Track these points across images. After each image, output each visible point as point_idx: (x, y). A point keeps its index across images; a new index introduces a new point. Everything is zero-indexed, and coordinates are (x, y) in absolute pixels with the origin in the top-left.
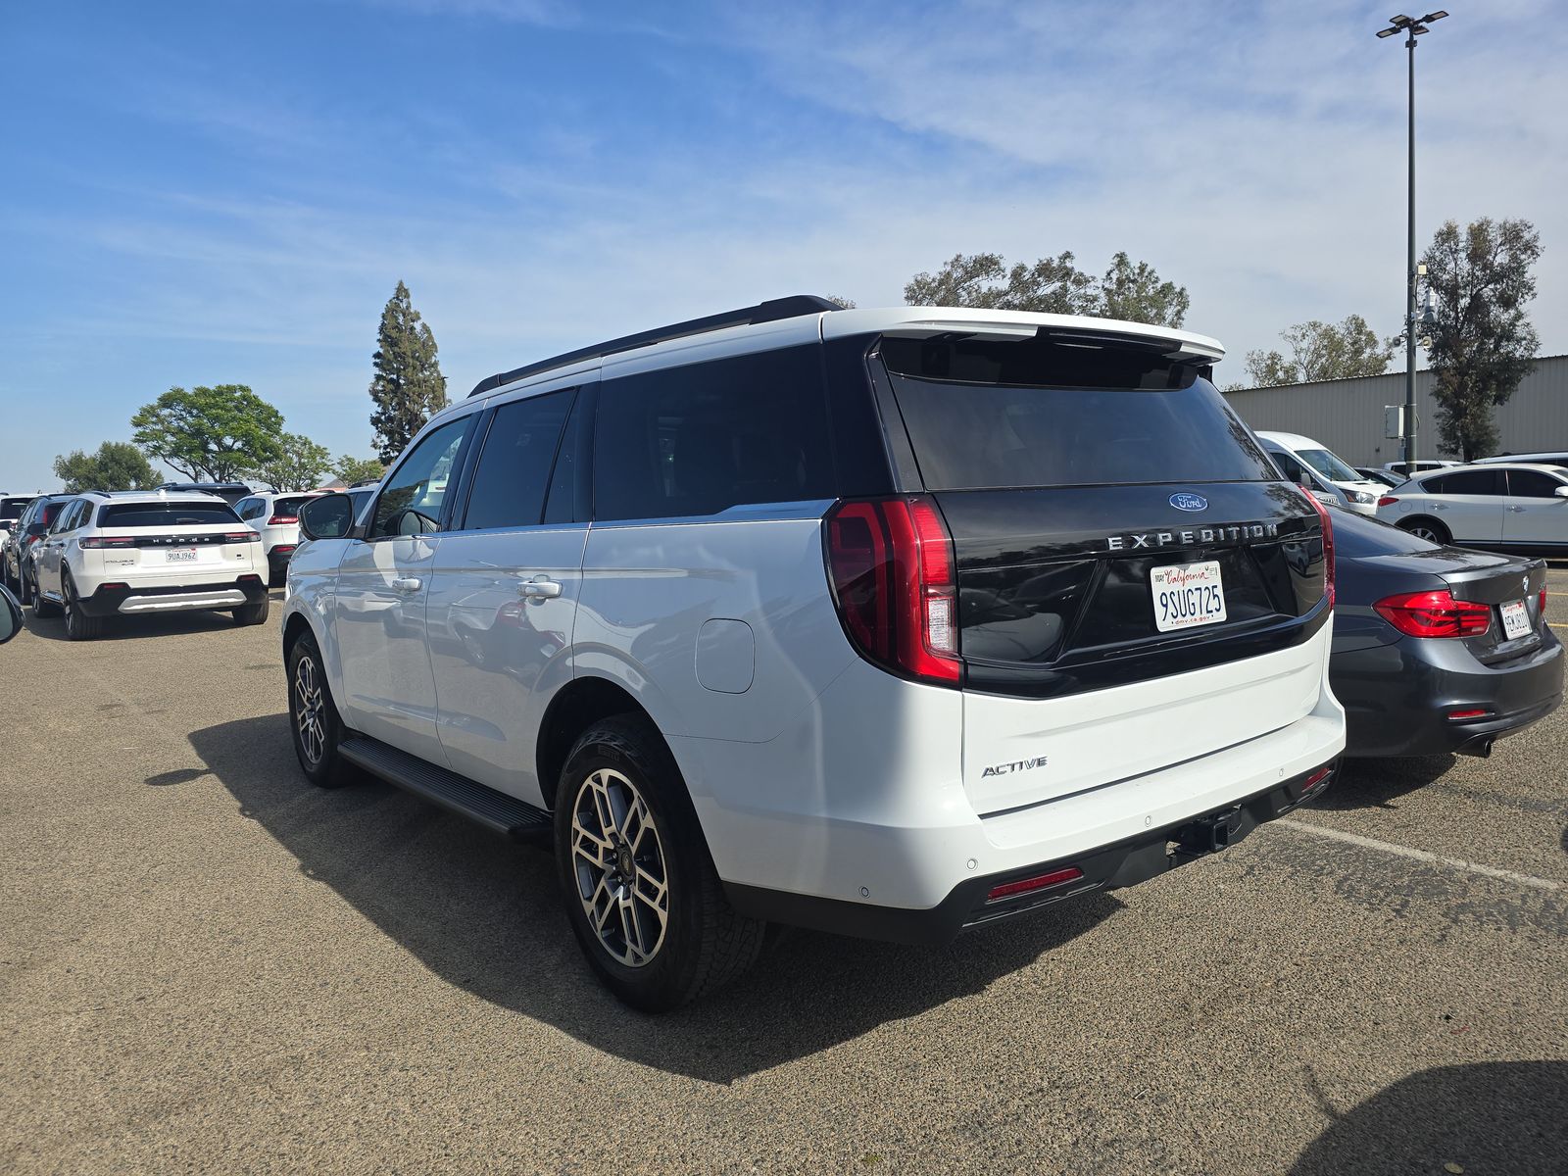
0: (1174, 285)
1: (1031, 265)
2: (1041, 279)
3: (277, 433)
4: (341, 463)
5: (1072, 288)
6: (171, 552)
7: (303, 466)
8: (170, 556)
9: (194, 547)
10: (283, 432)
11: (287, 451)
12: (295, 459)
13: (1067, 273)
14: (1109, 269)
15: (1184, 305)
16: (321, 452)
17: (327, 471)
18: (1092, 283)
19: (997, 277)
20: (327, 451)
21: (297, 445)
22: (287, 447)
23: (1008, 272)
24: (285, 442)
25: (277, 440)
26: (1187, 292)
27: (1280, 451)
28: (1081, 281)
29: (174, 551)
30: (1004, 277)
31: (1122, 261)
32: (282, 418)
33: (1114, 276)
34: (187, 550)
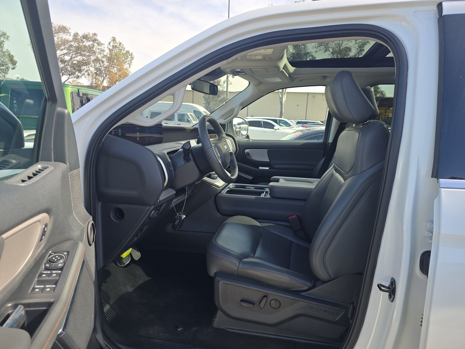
0: (130, 51)
1: (81, 34)
2: (84, 40)
5: (96, 45)
13: (95, 40)
14: (109, 42)
15: (132, 58)
18: (103, 46)
19: (67, 35)
23: (72, 34)
26: (133, 54)
27: (199, 111)
28: (99, 44)
30: (70, 35)
31: (114, 39)
33: (112, 44)
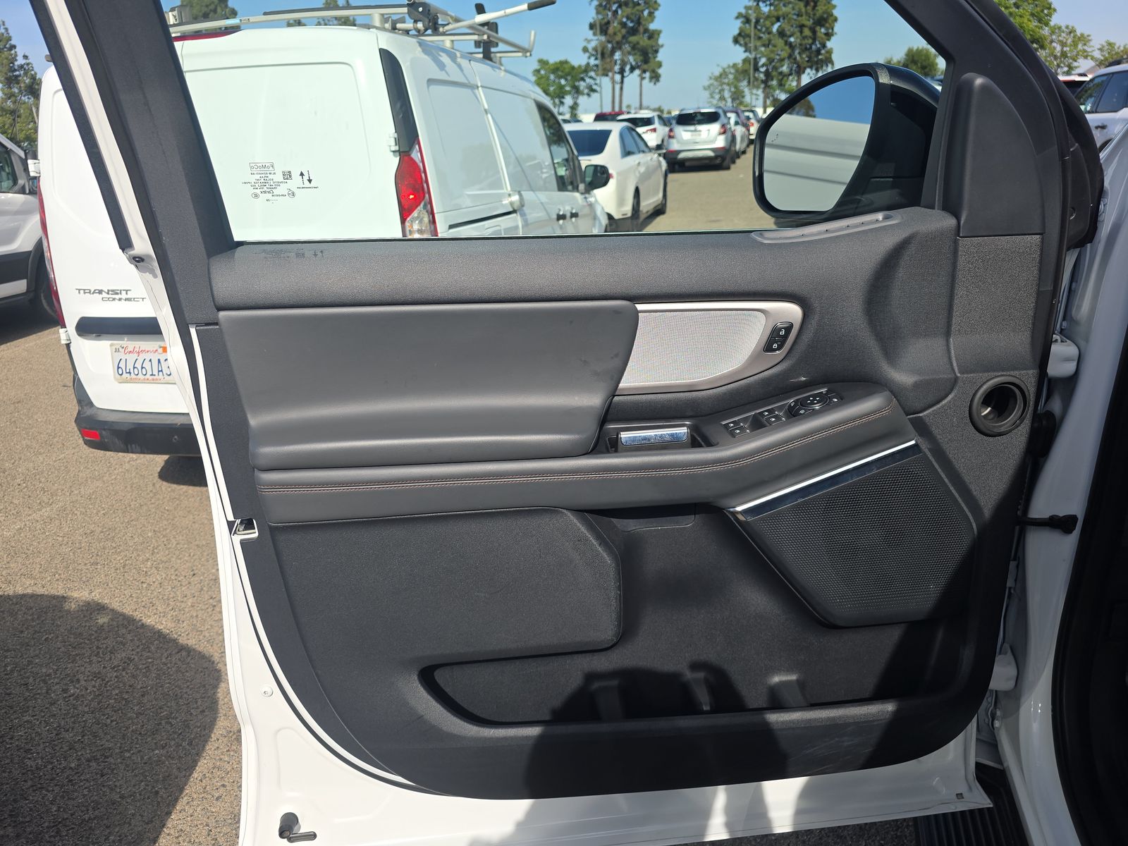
3: (1047, 24)
4: (1101, 50)
7: (1064, 55)
10: (1052, 23)
11: (1052, 41)
12: (1059, 48)
16: (1084, 39)
17: (1086, 57)
20: (1090, 38)
21: (1063, 35)
22: (1054, 37)
24: (1053, 33)
25: (1046, 31)
32: (1055, 10)
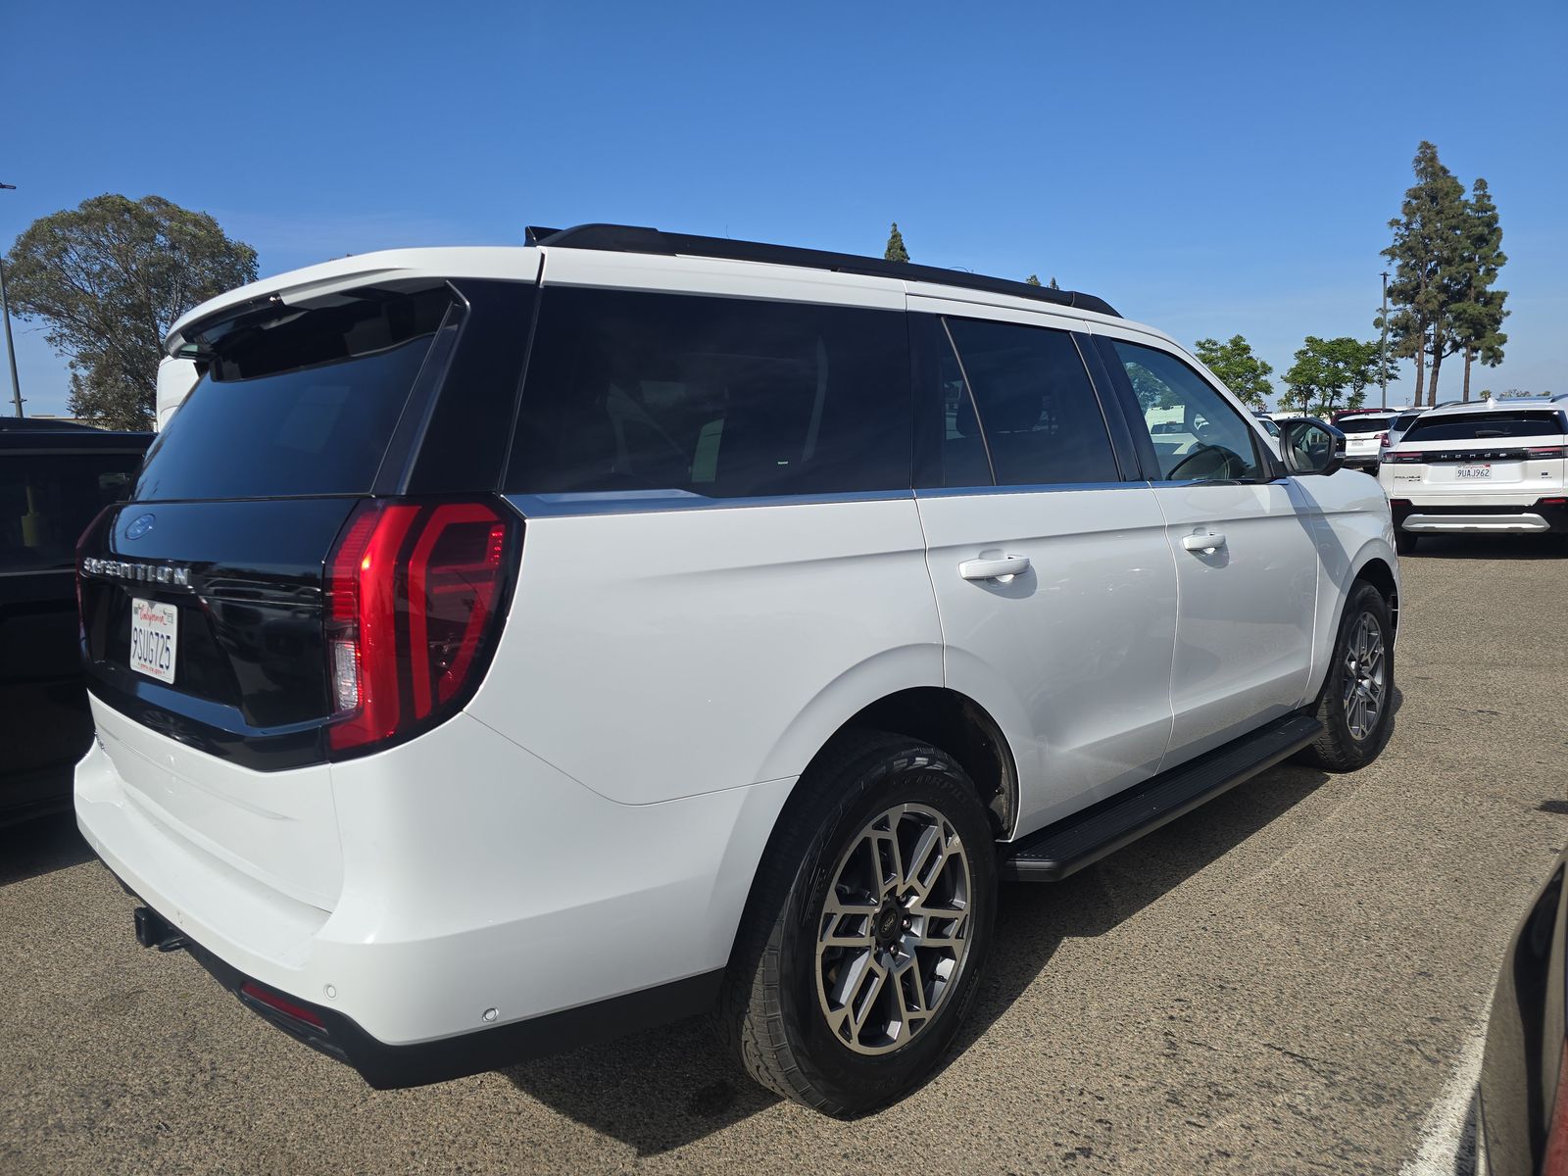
6: (1462, 468)
8: (1460, 472)
9: (1488, 463)
29: (1465, 468)
34: (1480, 467)
